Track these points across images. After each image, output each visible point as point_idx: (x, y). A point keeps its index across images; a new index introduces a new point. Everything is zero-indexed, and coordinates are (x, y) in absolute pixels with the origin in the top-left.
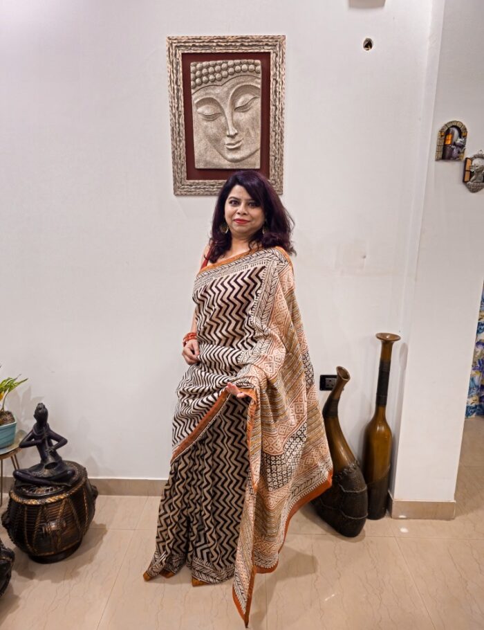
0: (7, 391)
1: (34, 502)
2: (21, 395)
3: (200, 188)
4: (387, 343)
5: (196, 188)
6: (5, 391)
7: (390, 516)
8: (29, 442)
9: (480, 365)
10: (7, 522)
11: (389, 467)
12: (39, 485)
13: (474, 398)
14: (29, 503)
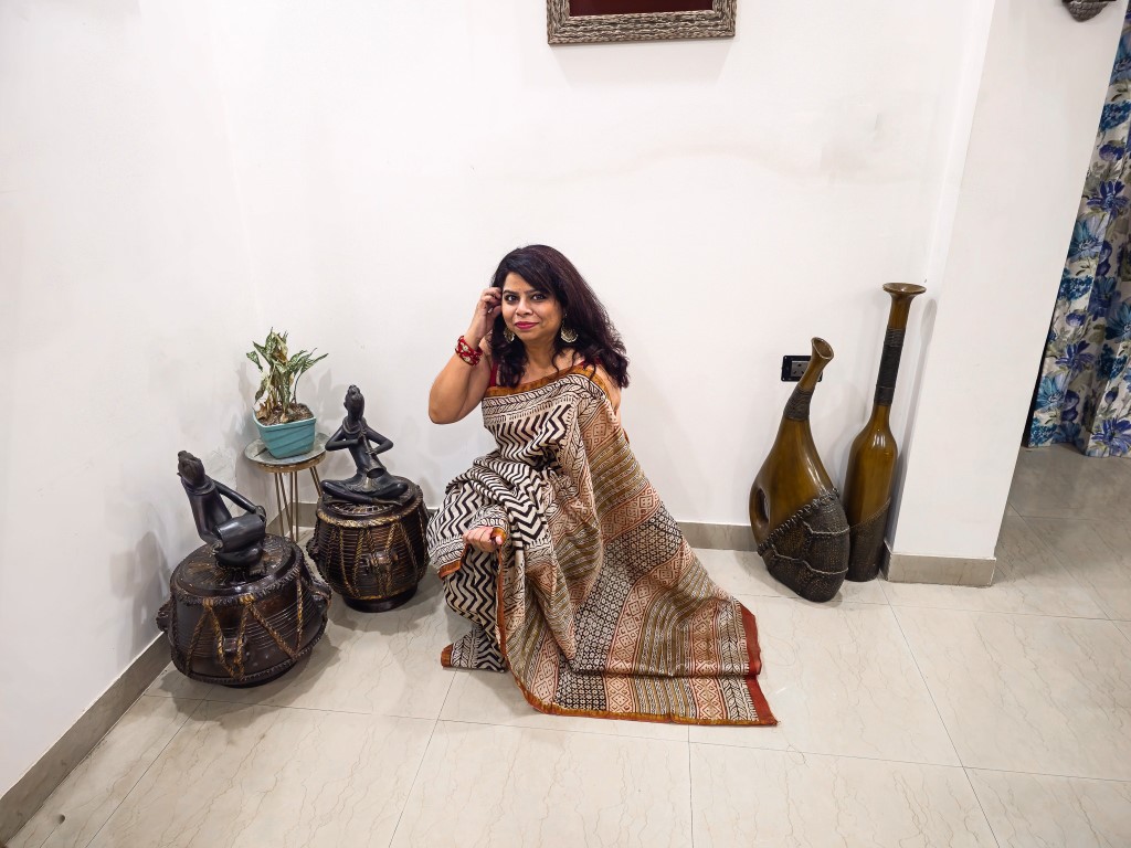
0: (299, 372)
1: (353, 524)
2: (316, 381)
3: (592, 30)
4: (902, 298)
5: (585, 31)
6: (296, 372)
7: (885, 578)
8: (338, 443)
9: (1070, 356)
10: (316, 551)
11: (887, 502)
12: (357, 503)
13: (1054, 413)
14: (347, 525)
